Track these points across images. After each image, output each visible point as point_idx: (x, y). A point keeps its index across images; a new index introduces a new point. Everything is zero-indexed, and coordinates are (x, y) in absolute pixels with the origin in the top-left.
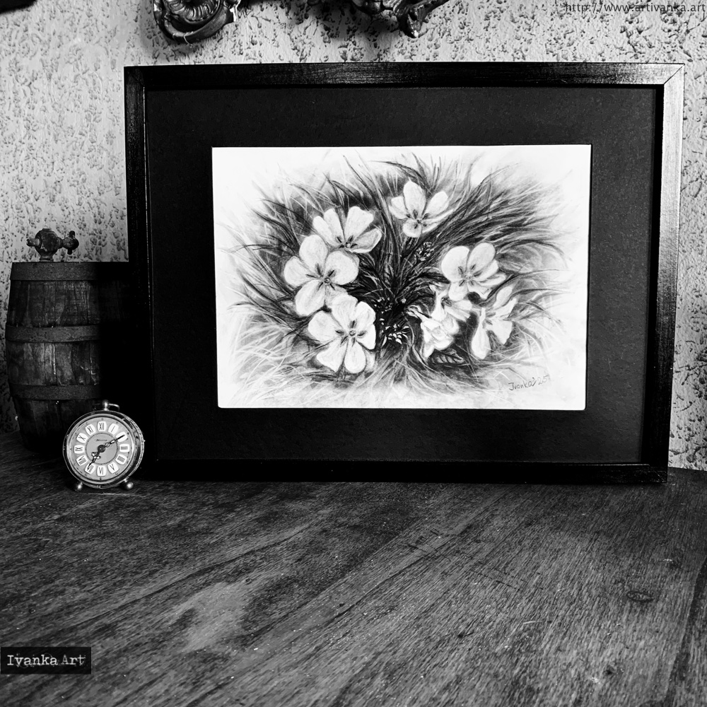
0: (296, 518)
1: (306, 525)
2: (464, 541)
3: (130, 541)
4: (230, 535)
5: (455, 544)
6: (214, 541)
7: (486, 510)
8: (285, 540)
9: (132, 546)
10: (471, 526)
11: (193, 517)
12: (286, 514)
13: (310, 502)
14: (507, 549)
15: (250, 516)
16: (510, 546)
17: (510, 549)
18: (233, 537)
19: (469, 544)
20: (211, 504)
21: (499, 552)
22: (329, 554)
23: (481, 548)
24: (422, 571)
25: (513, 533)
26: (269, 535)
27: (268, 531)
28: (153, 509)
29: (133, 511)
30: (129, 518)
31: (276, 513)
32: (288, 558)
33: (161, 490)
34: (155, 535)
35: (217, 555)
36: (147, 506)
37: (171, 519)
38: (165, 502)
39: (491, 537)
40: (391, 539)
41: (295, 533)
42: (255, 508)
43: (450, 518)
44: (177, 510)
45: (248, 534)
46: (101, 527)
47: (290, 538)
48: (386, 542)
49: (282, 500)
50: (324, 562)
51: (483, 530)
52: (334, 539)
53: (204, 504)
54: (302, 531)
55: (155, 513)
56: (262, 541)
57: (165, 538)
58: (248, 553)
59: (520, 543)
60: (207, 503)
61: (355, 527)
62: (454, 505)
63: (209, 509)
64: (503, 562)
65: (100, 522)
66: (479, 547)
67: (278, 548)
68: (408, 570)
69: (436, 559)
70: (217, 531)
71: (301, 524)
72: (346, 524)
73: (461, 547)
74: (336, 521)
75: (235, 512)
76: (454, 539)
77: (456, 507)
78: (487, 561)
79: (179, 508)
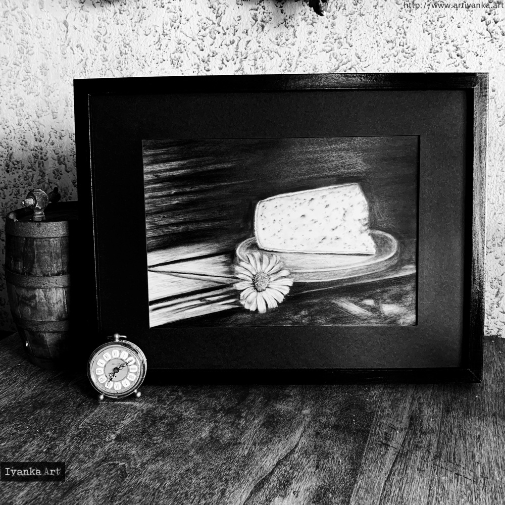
0: (290, 420)
1: (302, 429)
2: (415, 434)
3: (186, 459)
4: (254, 444)
5: (411, 439)
6: (246, 452)
7: (414, 399)
8: (296, 446)
9: (191, 465)
10: (412, 416)
11: (216, 427)
12: (280, 416)
13: (290, 401)
14: (446, 439)
15: (256, 421)
16: (447, 436)
17: (448, 439)
18: (258, 447)
19: (420, 437)
20: (220, 410)
21: (443, 444)
22: (333, 458)
23: (430, 441)
24: (404, 469)
25: (442, 422)
26: (282, 442)
27: (279, 437)
28: (181, 419)
29: (168, 424)
30: (169, 433)
31: (273, 416)
32: (308, 466)
33: (175, 397)
34: (200, 450)
35: (257, 467)
36: (175, 416)
37: (200, 430)
38: (186, 411)
39: (430, 428)
40: (367, 437)
41: (298, 437)
42: (254, 410)
43: (394, 410)
44: (199, 420)
45: (267, 442)
46: (154, 444)
47: (298, 444)
48: (366, 442)
49: (269, 401)
50: (335, 468)
51: (422, 421)
52: (329, 442)
53: (216, 412)
54: (302, 436)
55: (185, 425)
56: (280, 449)
57: (210, 452)
58: (278, 464)
59: (451, 431)
60: (217, 409)
61: (336, 427)
62: (390, 396)
63: (222, 417)
64: (450, 453)
65: (150, 438)
66: (428, 439)
67: (296, 456)
68: (394, 469)
69: (407, 455)
70: (242, 440)
71: (297, 427)
72: (329, 425)
73: (417, 441)
74: (320, 421)
75: (242, 417)
76: (408, 432)
77: (392, 398)
78: (440, 453)
79: (200, 416)
